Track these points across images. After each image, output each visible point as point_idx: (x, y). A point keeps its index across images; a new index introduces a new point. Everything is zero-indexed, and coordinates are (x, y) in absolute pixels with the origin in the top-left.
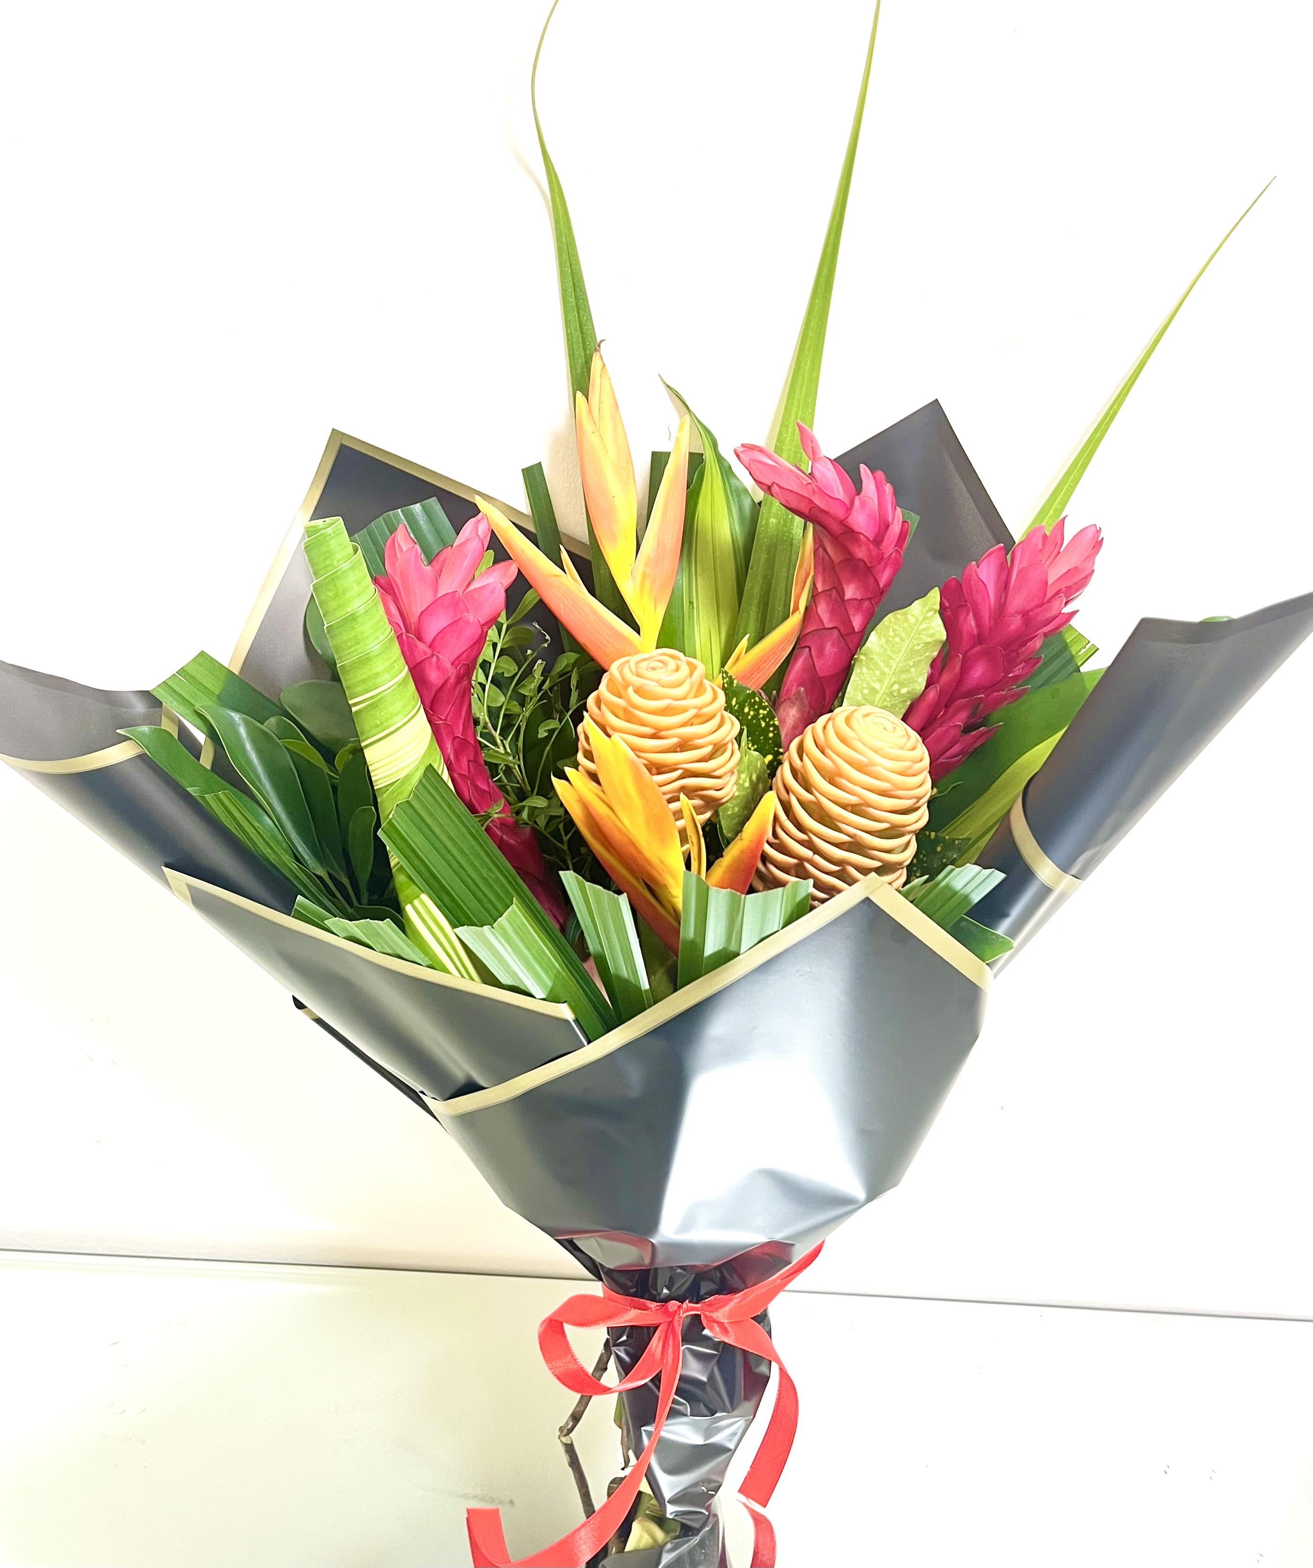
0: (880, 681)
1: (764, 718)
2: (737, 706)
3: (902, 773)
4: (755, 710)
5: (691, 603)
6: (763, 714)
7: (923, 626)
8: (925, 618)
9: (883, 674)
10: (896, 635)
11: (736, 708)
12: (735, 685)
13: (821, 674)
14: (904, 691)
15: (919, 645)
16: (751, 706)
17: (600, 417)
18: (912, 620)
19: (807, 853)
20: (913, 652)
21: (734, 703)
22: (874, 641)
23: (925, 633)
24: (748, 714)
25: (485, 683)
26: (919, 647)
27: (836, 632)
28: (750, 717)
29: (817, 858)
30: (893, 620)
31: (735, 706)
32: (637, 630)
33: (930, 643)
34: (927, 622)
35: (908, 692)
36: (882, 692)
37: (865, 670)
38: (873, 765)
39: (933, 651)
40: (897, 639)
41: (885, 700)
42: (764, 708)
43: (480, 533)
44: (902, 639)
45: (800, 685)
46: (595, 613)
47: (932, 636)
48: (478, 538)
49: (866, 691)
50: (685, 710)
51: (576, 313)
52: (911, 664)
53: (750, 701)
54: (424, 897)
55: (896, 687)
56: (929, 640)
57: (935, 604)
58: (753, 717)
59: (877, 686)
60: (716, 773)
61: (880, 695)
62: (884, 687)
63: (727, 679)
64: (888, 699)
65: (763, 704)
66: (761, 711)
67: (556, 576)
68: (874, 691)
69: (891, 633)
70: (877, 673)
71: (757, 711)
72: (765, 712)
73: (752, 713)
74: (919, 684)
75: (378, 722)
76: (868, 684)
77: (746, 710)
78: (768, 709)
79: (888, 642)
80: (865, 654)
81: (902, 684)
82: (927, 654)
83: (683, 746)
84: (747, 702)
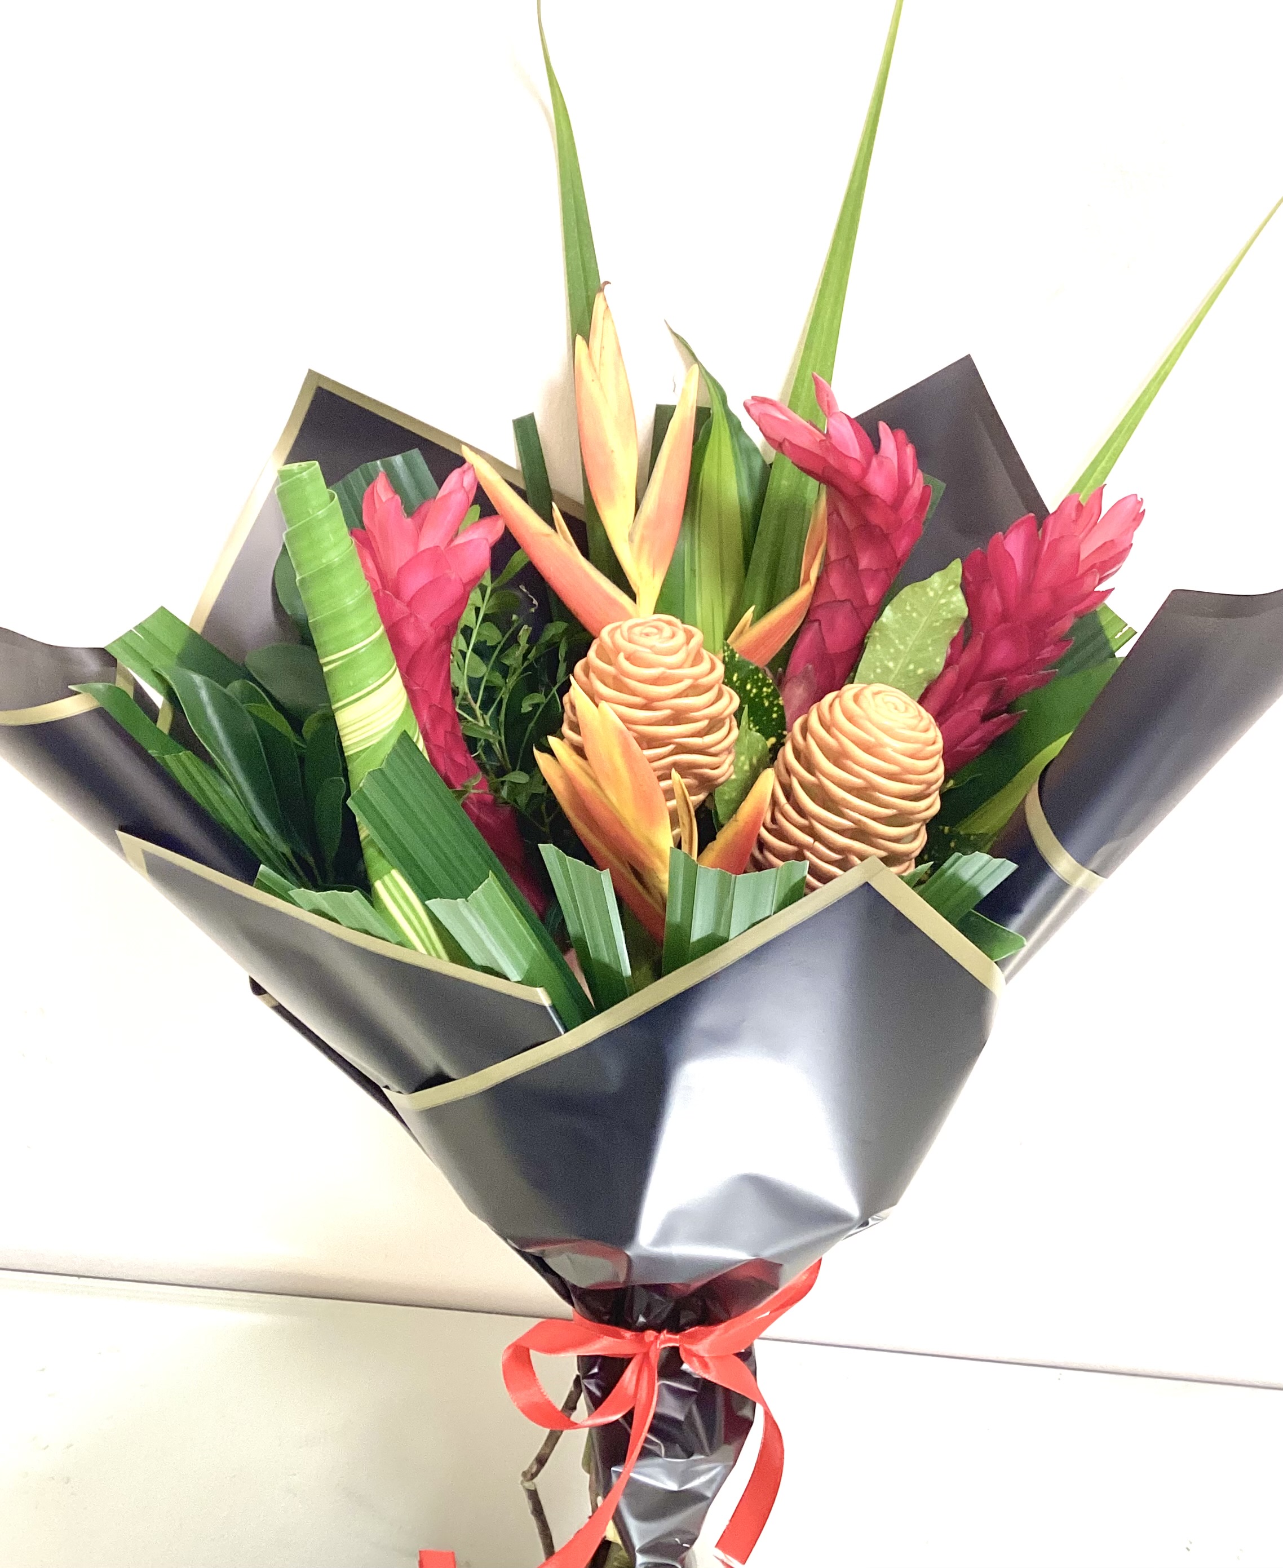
0: (894, 659)
1: (768, 696)
2: (739, 682)
3: (912, 756)
4: (757, 687)
5: (693, 571)
6: (767, 692)
7: (943, 601)
8: (946, 592)
9: (897, 651)
10: (913, 610)
11: (737, 684)
12: (736, 659)
13: (831, 652)
14: (920, 671)
15: (937, 621)
16: (755, 683)
17: (601, 364)
18: (931, 594)
19: (808, 840)
20: (931, 629)
21: (735, 678)
22: (888, 614)
23: (945, 608)
24: (751, 691)
25: (465, 651)
26: (938, 624)
27: (848, 605)
28: (752, 695)
29: (817, 845)
30: (910, 593)
31: (736, 681)
32: (633, 596)
33: (949, 620)
34: (948, 596)
35: (924, 673)
36: (896, 672)
37: (878, 647)
38: (882, 745)
39: (952, 630)
40: (914, 615)
41: (899, 681)
42: (768, 686)
43: (465, 484)
44: (920, 615)
45: (808, 662)
46: (587, 576)
47: (951, 612)
48: (463, 491)
49: (879, 670)
50: (680, 680)
51: (578, 249)
52: (929, 642)
53: (753, 677)
54: (395, 873)
55: (911, 667)
56: (949, 616)
57: (957, 577)
58: (756, 695)
59: (891, 665)
60: (713, 750)
61: (893, 676)
62: (899, 666)
63: (729, 652)
64: (903, 680)
65: (767, 682)
66: (765, 689)
67: (548, 535)
68: (887, 670)
69: (908, 608)
70: (892, 651)
71: (760, 689)
72: (770, 690)
73: (754, 691)
74: (937, 664)
75: (351, 684)
76: (881, 661)
77: (748, 687)
78: (772, 687)
79: (904, 618)
80: (880, 631)
81: (918, 665)
82: (947, 631)
83: (677, 718)
84: (749, 678)
